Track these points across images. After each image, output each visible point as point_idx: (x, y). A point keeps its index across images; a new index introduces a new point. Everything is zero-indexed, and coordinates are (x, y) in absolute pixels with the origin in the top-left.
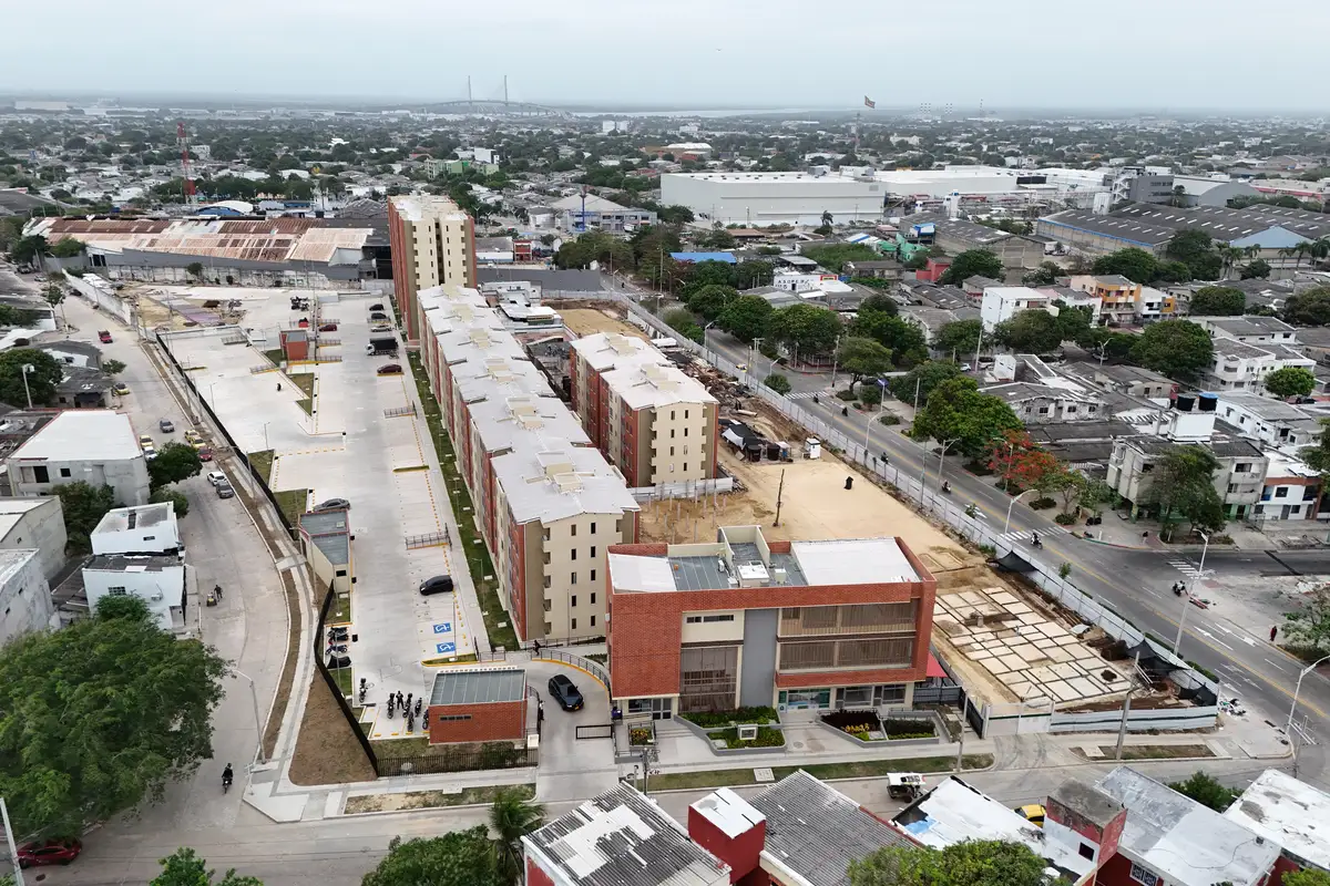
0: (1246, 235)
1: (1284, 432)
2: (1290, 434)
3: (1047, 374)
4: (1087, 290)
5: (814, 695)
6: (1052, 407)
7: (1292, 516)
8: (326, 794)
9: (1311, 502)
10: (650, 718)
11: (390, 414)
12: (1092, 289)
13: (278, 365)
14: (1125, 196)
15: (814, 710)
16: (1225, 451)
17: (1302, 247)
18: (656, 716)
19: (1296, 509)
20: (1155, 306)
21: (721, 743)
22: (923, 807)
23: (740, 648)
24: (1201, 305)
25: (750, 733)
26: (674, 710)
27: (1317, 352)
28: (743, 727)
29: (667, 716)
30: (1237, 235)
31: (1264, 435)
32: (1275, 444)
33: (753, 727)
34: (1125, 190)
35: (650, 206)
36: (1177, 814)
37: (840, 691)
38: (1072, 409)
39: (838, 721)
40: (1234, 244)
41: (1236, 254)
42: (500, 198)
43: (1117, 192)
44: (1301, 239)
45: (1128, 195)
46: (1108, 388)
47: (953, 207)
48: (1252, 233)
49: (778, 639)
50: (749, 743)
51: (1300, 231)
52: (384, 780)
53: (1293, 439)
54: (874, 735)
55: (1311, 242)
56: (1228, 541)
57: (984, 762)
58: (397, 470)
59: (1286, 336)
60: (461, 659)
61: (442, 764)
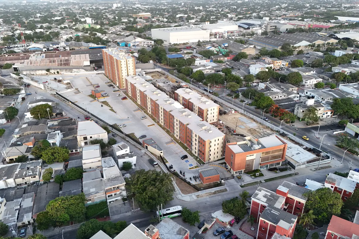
0: (297, 43)
1: (322, 99)
2: (323, 99)
3: (272, 88)
4: (269, 62)
5: (266, 166)
6: (277, 97)
7: (328, 117)
8: (191, 196)
9: (331, 114)
10: (238, 174)
11: (134, 111)
12: (270, 62)
13: (95, 99)
14: (264, 30)
15: (265, 168)
16: (317, 106)
17: (309, 45)
18: (240, 174)
19: (329, 116)
20: (284, 65)
21: (253, 177)
22: (305, 184)
23: (254, 160)
24: (294, 64)
25: (258, 174)
26: (243, 172)
27: (321, 76)
28: (257, 174)
29: (241, 173)
30: (295, 43)
31: (318, 99)
32: (321, 101)
33: (258, 173)
34: (264, 28)
35: (150, 39)
36: (341, 179)
37: (270, 165)
38: (281, 97)
39: (271, 170)
40: (295, 45)
41: (295, 48)
42: (106, 37)
43: (263, 29)
44: (309, 43)
45: (265, 29)
46: (285, 90)
47: (226, 35)
48: (299, 43)
49: (261, 157)
50: (258, 176)
51: (308, 41)
52: (200, 192)
53: (324, 100)
54: (278, 171)
55: (311, 44)
56: (318, 124)
57: (297, 174)
58: (148, 126)
59: (313, 72)
60: (196, 167)
61: (208, 187)
